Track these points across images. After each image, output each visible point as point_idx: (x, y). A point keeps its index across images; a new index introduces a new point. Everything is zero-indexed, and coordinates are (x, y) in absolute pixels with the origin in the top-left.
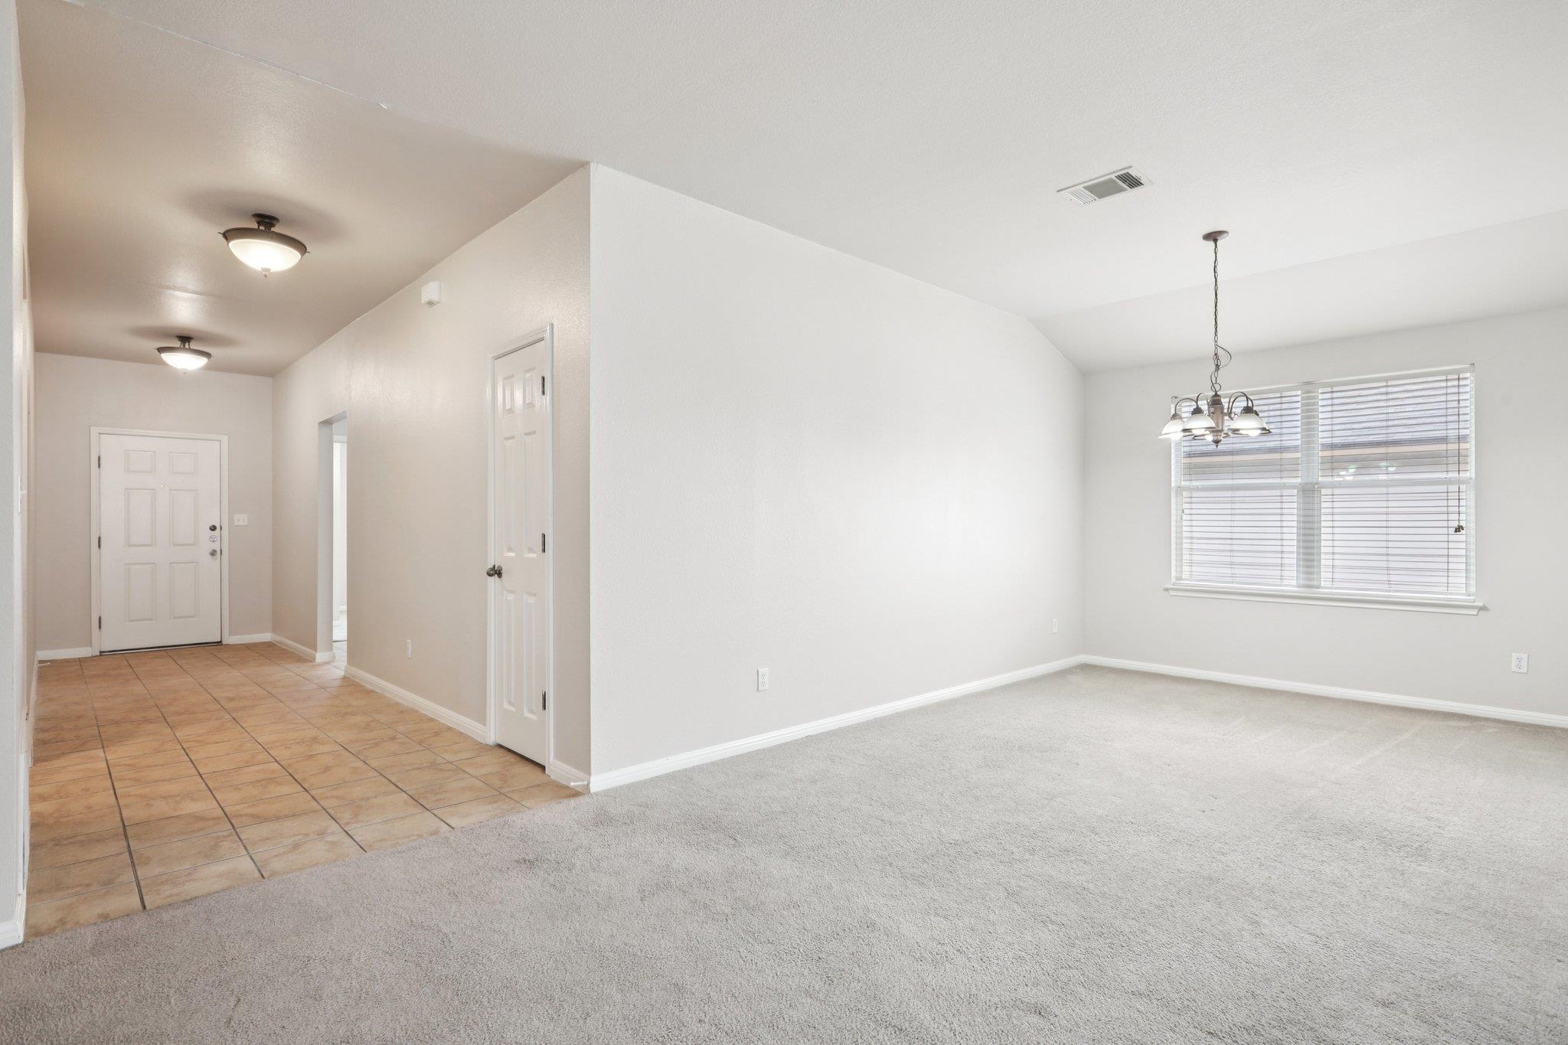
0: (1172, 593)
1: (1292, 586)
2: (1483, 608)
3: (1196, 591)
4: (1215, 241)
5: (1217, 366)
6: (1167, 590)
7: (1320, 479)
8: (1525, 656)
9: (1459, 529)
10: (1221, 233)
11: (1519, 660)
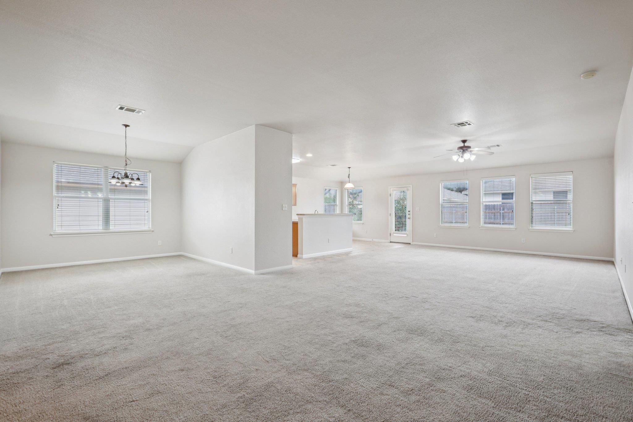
0: (53, 236)
1: (101, 230)
2: (153, 231)
3: (62, 234)
4: (126, 127)
5: (126, 165)
6: (51, 235)
7: (109, 197)
8: (161, 241)
9: (147, 212)
10: (128, 126)
11: (160, 242)
